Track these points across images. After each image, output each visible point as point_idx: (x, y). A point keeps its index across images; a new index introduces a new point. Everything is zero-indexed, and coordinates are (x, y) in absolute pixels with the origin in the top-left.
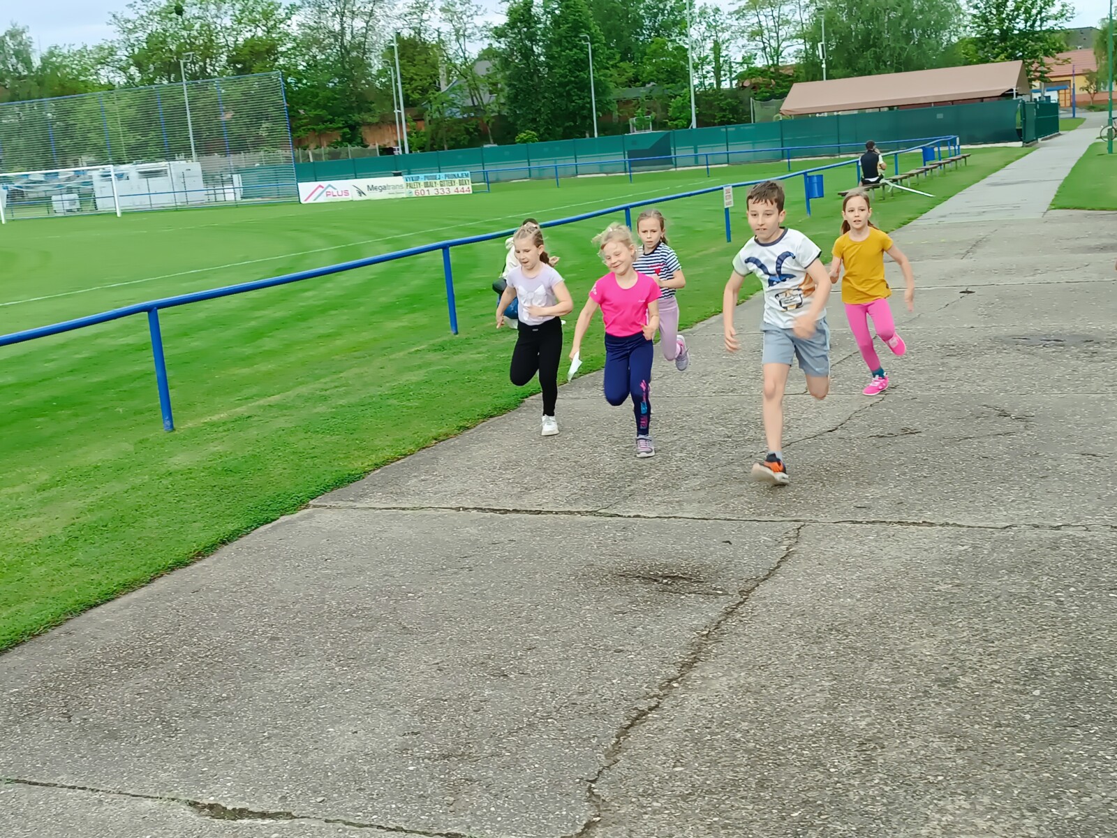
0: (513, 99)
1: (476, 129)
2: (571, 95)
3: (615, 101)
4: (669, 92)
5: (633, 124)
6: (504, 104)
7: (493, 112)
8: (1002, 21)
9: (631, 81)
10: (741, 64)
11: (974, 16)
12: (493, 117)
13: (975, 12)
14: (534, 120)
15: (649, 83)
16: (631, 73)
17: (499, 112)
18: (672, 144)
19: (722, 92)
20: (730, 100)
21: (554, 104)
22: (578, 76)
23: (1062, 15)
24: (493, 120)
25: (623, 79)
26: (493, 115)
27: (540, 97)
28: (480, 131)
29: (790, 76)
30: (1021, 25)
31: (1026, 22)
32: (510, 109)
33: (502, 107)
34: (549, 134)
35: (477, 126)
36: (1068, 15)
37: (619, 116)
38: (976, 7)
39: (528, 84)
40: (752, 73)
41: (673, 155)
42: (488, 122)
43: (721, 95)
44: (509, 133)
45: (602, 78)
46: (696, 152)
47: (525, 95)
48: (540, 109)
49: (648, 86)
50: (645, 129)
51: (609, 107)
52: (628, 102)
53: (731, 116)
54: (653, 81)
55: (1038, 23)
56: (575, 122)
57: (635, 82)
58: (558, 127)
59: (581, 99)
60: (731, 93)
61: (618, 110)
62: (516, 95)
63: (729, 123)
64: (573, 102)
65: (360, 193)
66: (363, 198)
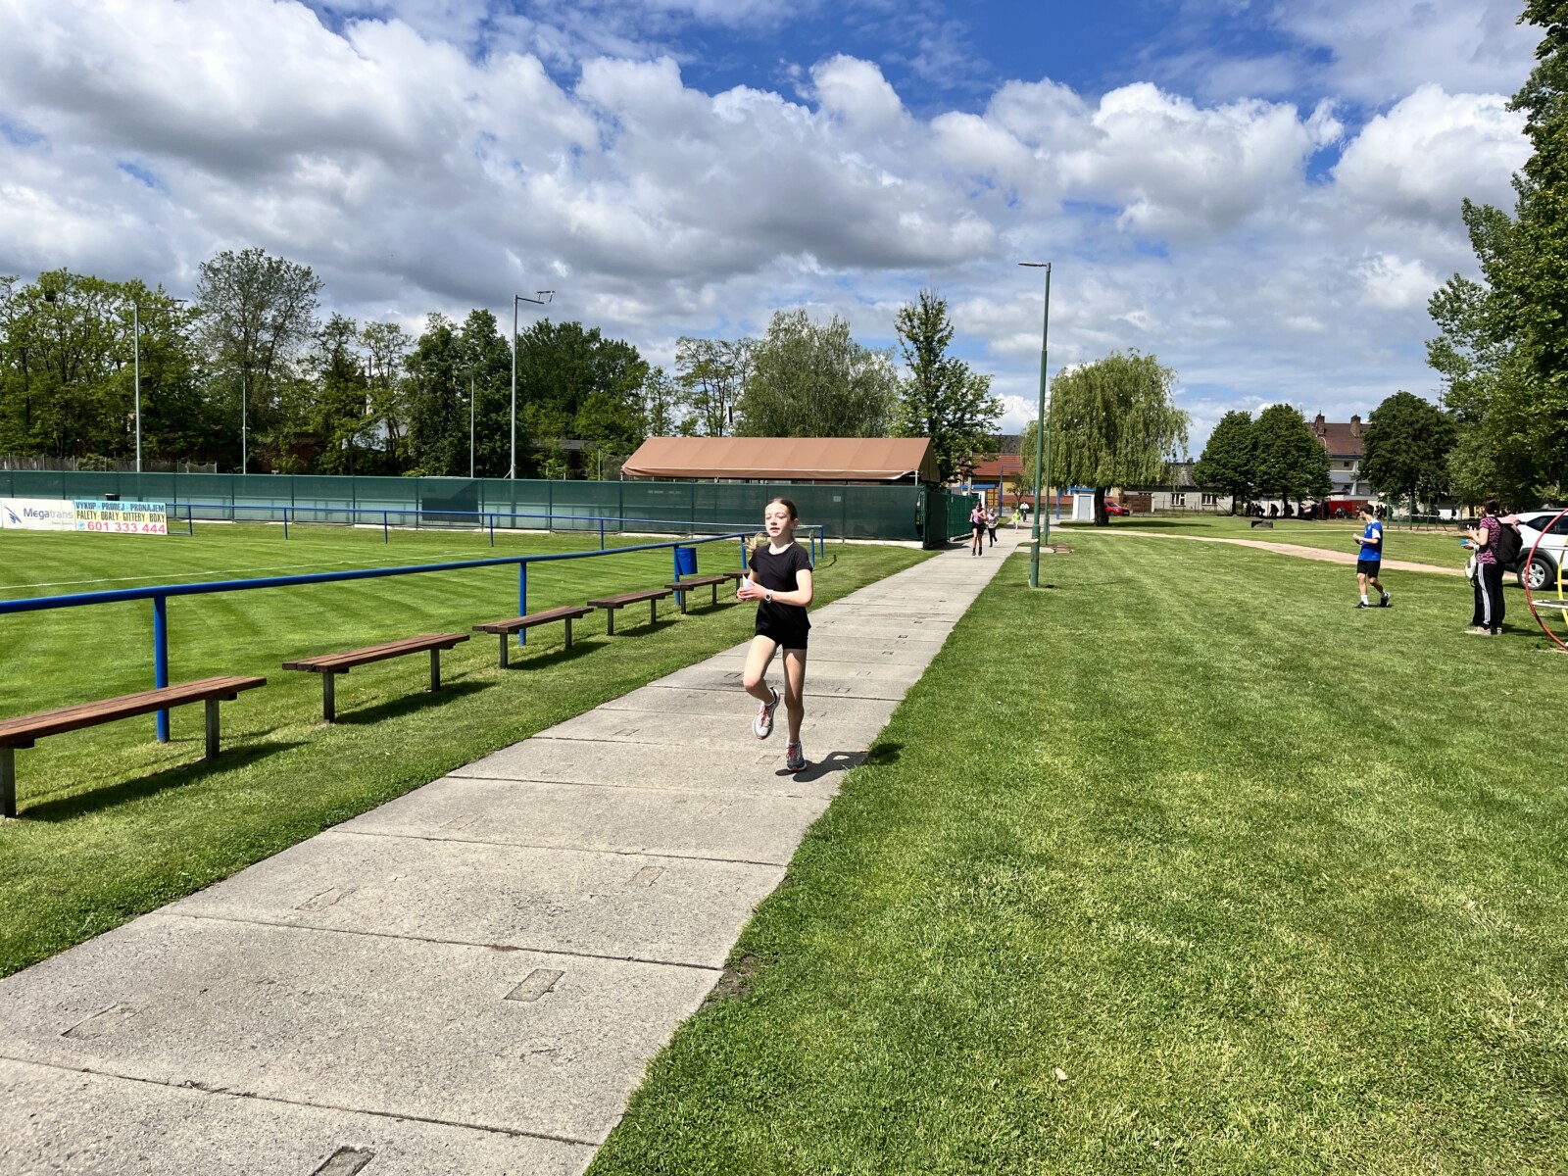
8: (930, 409)
11: (905, 402)
13: (905, 398)
18: (479, 496)
23: (992, 411)
30: (950, 417)
31: (955, 414)
36: (997, 411)
38: (905, 393)
41: (480, 511)
46: (514, 510)
55: (968, 416)
65: (14, 518)
66: (17, 526)
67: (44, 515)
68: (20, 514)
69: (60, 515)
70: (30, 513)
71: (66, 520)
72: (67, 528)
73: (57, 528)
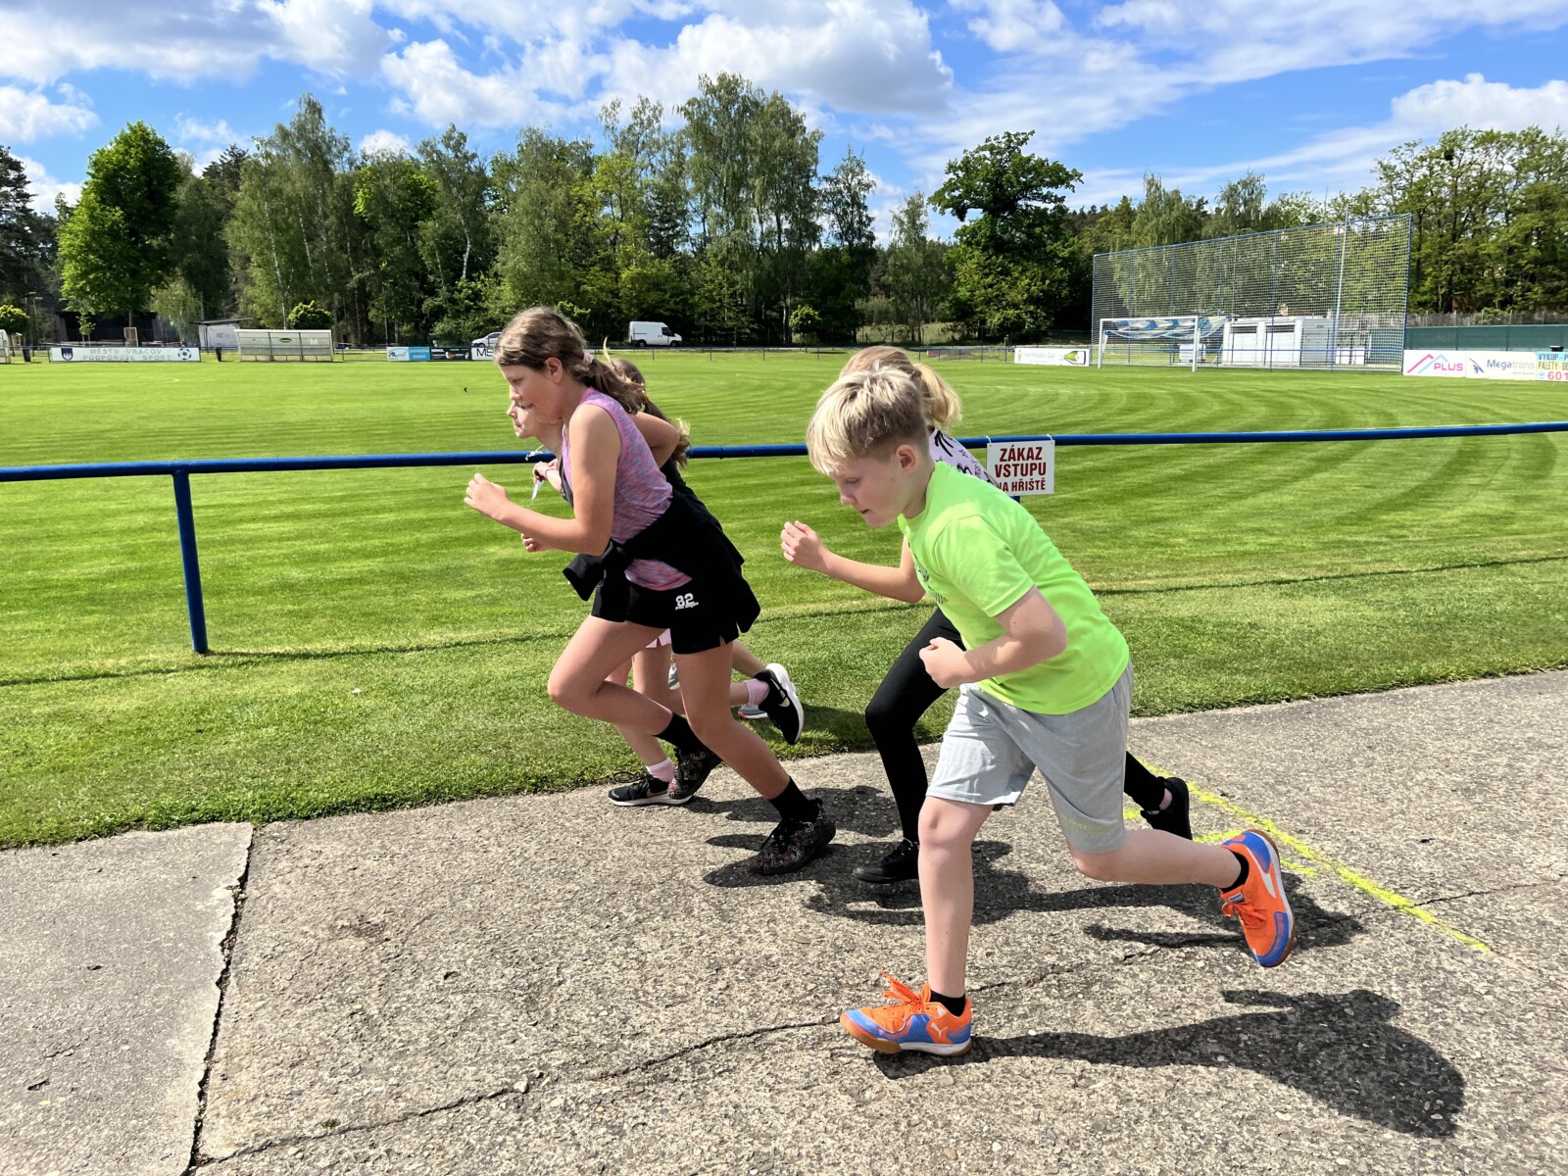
65: (1477, 369)
66: (1480, 376)
67: (1506, 366)
68: (1483, 365)
69: (1522, 366)
70: (1492, 364)
71: (1527, 370)
72: (1527, 378)
73: (1518, 378)
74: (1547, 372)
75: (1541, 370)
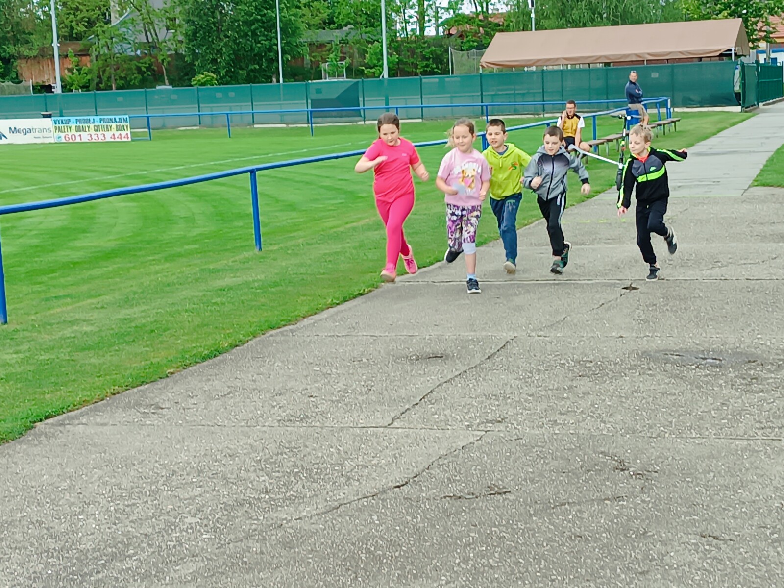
0: (192, 37)
1: (148, 69)
2: (257, 35)
3: (306, 44)
4: (366, 37)
5: (325, 70)
6: (181, 42)
7: (169, 50)
9: (325, 23)
10: (447, 10)
12: (171, 56)
14: (214, 61)
15: (346, 26)
16: (325, 15)
17: (176, 50)
18: (361, 95)
19: (426, 39)
20: (433, 48)
21: (238, 44)
22: (265, 15)
24: (169, 59)
25: (317, 20)
26: (169, 53)
27: (222, 36)
28: (154, 70)
29: (499, 25)
32: (188, 48)
33: (179, 45)
34: (230, 77)
35: (150, 65)
37: (311, 60)
39: (208, 21)
40: (460, 19)
41: (361, 107)
42: (163, 61)
43: (424, 43)
44: (187, 74)
45: (293, 18)
46: (387, 104)
47: (204, 33)
48: (221, 49)
49: (344, 29)
50: (338, 76)
51: (299, 50)
52: (322, 46)
53: (434, 66)
54: (350, 24)
56: (261, 65)
57: (330, 24)
58: (242, 69)
59: (267, 40)
60: (437, 41)
61: (310, 55)
62: (195, 33)
63: (432, 73)
64: (259, 42)
68: (6, 132)
69: (41, 131)
70: (14, 131)
71: (45, 134)
74: (63, 135)
75: (58, 134)
